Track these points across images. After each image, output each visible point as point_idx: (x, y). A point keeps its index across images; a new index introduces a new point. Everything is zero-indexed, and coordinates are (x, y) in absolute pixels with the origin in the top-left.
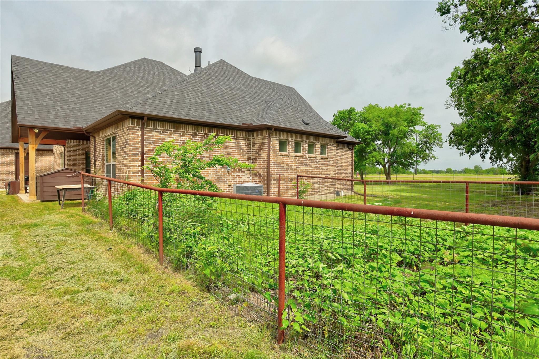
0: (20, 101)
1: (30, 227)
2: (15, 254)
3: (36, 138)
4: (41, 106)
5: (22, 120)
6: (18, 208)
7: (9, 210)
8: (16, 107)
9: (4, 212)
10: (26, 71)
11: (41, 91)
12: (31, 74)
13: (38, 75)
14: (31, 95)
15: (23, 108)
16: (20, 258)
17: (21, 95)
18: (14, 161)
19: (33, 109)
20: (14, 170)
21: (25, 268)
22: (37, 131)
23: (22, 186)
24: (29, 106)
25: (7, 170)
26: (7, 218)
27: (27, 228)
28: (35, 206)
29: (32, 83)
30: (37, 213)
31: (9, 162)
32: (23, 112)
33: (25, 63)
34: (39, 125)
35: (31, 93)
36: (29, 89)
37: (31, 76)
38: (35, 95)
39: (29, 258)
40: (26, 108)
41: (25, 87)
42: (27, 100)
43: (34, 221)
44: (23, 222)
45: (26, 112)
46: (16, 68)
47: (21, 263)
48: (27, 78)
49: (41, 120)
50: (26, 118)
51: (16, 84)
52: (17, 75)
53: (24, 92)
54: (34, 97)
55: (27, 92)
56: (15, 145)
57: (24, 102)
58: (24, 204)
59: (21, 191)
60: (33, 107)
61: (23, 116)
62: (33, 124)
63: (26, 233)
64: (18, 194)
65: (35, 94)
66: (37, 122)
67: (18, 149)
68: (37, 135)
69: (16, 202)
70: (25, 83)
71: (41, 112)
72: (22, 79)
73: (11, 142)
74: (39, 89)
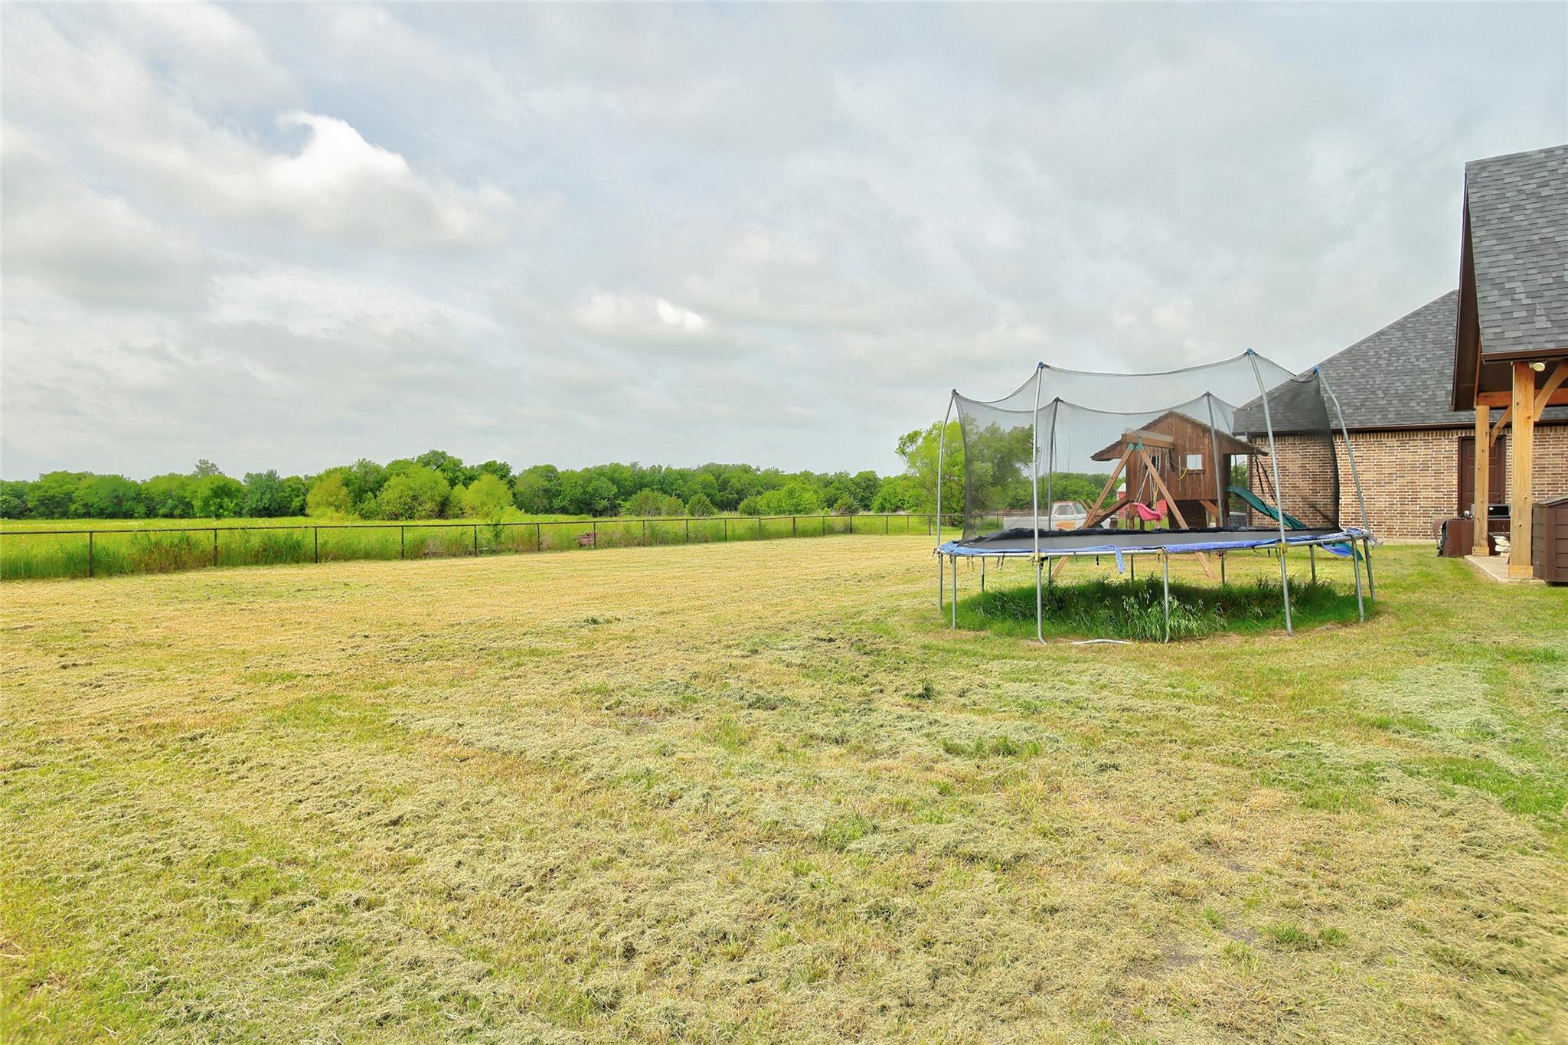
0: (1490, 288)
1: (1531, 660)
2: (1504, 732)
3: (1536, 388)
4: (1555, 286)
5: (1495, 340)
6: (1481, 598)
7: (1457, 602)
8: (1479, 306)
9: (1444, 606)
10: (1507, 195)
11: (1557, 239)
12: (1524, 197)
13: (1545, 192)
14: (1521, 262)
15: (1498, 304)
16: (1518, 748)
17: (1491, 271)
18: (1455, 463)
19: (1529, 301)
20: (1455, 488)
21: (1540, 782)
22: (1540, 367)
23: (1481, 533)
24: (1516, 297)
25: (1437, 489)
26: (1457, 624)
27: (1522, 662)
28: (1530, 598)
29: (1526, 223)
30: (1545, 620)
31: (1444, 463)
32: (1499, 317)
33: (1505, 172)
34: (1551, 346)
35: (1521, 255)
36: (1516, 245)
37: (1522, 203)
38: (1535, 259)
39: (1548, 757)
40: (1509, 303)
41: (1505, 241)
42: (1511, 279)
43: (1541, 645)
44: (1505, 640)
45: (1508, 316)
46: (1479, 195)
47: (1526, 765)
48: (1511, 214)
49: (1556, 330)
50: (1507, 335)
51: (1478, 240)
52: (1482, 214)
53: (1500, 258)
54: (1531, 266)
55: (1511, 256)
56: (1463, 417)
57: (1499, 286)
58: (1493, 587)
59: (1476, 549)
60: (1529, 294)
61: (1499, 330)
62: (1531, 348)
63: (1523, 675)
64: (1468, 557)
65: (1535, 254)
66: (1543, 339)
67: (1472, 427)
68: (1540, 381)
69: (1470, 576)
70: (1506, 231)
71: (1554, 305)
72: (1496, 221)
73: (1452, 408)
74: (1549, 235)
